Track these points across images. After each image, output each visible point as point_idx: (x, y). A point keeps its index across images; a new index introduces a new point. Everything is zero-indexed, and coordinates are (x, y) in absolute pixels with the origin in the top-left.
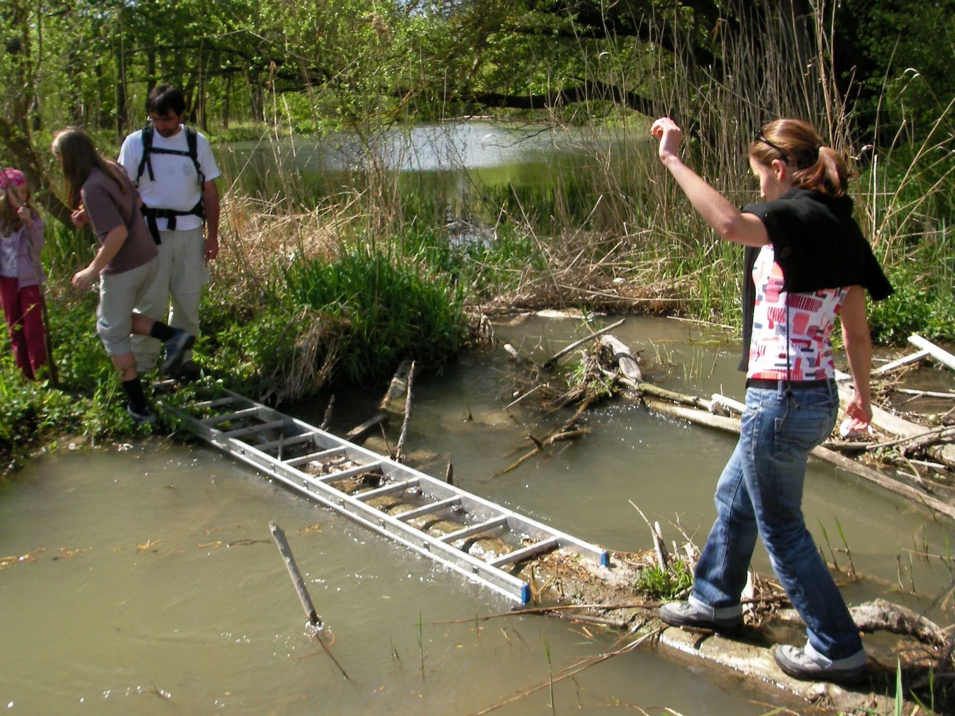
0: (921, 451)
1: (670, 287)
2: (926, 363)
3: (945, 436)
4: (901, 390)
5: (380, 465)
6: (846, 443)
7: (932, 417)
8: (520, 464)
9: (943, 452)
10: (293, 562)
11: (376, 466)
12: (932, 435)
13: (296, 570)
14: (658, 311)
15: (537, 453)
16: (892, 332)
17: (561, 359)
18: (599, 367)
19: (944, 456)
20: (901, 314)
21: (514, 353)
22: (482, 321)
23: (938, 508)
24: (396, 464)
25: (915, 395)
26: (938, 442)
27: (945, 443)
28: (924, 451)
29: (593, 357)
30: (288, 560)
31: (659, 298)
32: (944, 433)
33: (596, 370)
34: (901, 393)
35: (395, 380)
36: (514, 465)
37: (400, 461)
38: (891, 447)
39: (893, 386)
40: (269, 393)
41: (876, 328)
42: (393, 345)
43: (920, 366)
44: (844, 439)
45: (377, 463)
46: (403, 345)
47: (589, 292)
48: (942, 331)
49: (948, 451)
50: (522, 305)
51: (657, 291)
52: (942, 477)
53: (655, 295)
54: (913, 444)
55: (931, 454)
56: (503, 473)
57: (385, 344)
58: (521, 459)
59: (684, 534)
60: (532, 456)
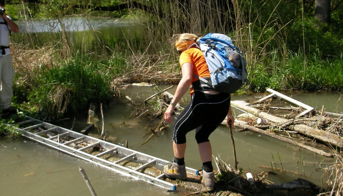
0: (286, 127)
1: (178, 74)
2: (275, 98)
3: (295, 122)
4: (271, 107)
5: (99, 143)
6: (260, 126)
7: (285, 116)
8: (149, 139)
9: (294, 127)
10: (89, 182)
11: (98, 143)
12: (290, 122)
13: (90, 185)
14: (175, 83)
15: (154, 135)
16: (259, 87)
17: (148, 101)
18: (165, 103)
19: (295, 129)
20: (261, 81)
21: (130, 99)
22: (115, 88)
23: (301, 146)
24: (104, 141)
25: (276, 109)
26: (292, 124)
27: (295, 124)
28: (287, 127)
29: (161, 99)
30: (87, 181)
31: (175, 78)
32: (294, 121)
33: (164, 104)
34: (271, 108)
35: (90, 111)
36: (147, 140)
37: (105, 141)
38: (276, 127)
39: (268, 106)
40: (46, 118)
41: (253, 86)
42: (87, 98)
43: (273, 99)
44: (259, 125)
45: (98, 142)
46: (90, 98)
47: (149, 76)
48: (275, 87)
49: (296, 127)
50: (126, 82)
51: (174, 75)
52: (295, 136)
53: (173, 77)
54: (284, 125)
55: (290, 128)
56: (145, 143)
57: (84, 97)
58: (149, 138)
59: (222, 161)
60: (153, 136)
